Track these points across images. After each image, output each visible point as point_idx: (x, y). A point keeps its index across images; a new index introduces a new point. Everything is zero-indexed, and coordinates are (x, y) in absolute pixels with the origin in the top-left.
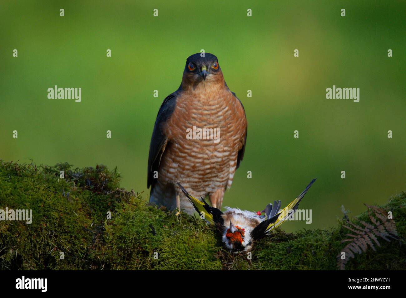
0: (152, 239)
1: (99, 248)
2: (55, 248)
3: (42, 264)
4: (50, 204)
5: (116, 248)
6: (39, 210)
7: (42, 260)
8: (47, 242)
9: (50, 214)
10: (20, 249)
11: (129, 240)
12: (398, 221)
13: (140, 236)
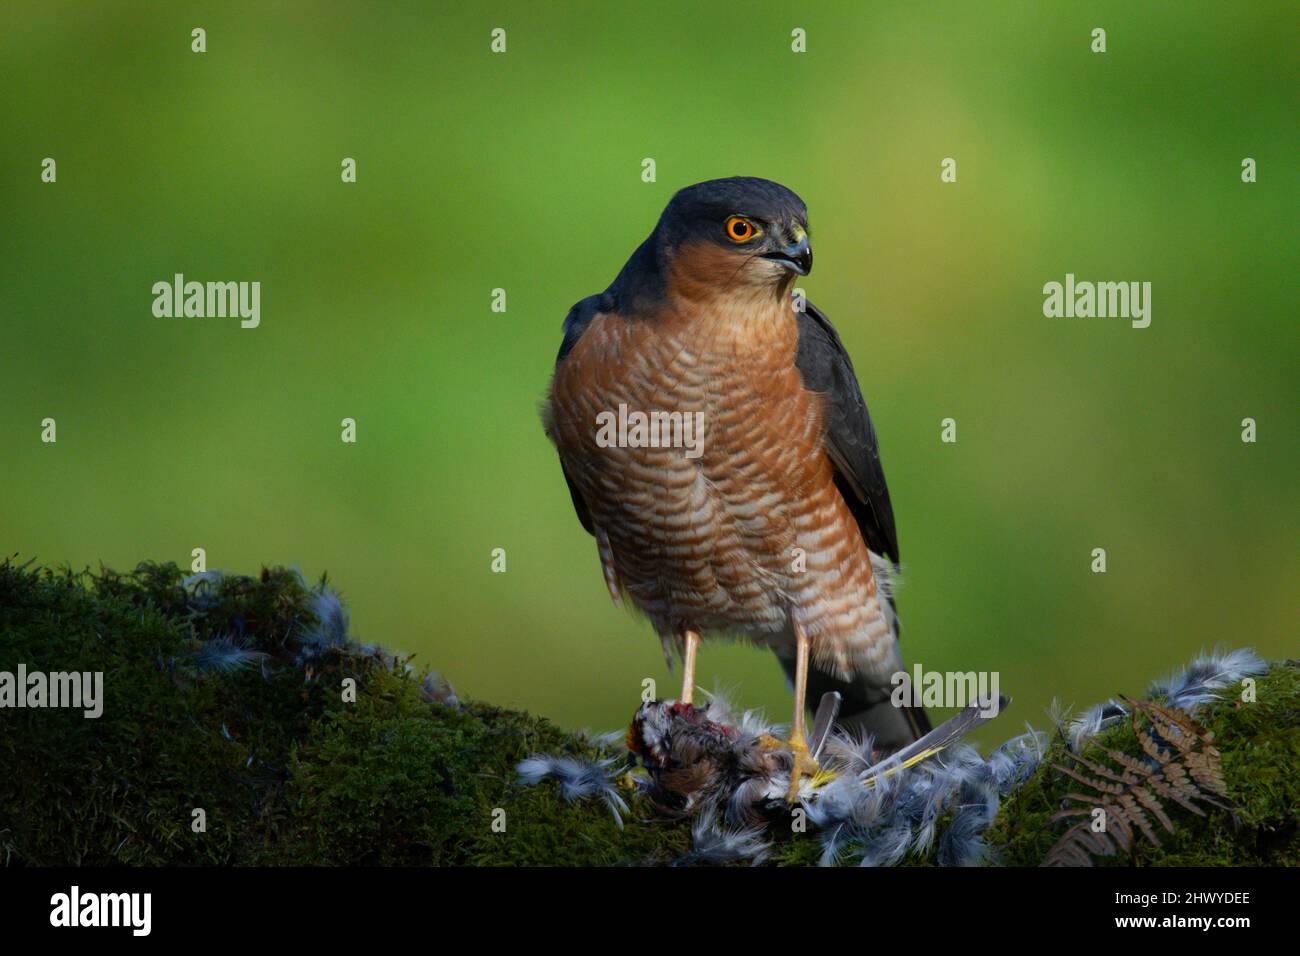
0: (442, 808)
2: (133, 837)
5: (328, 835)
8: (107, 817)
10: (20, 838)
11: (370, 809)
12: (1230, 749)
13: (402, 797)
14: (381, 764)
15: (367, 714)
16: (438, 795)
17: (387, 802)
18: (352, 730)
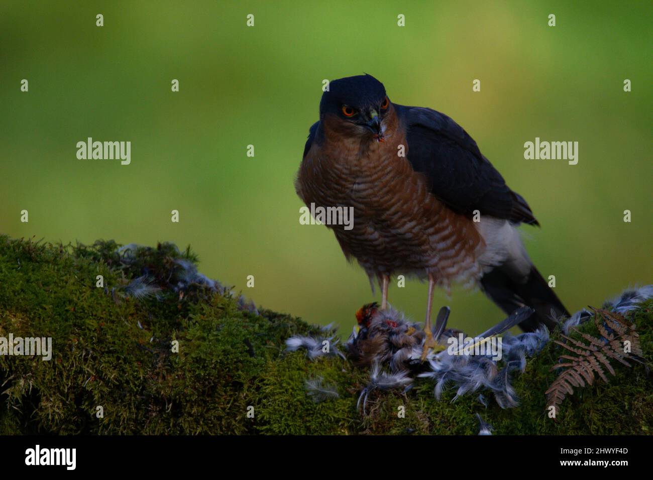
0: (248, 363)
1: (164, 378)
2: (93, 378)
3: (72, 402)
4: (85, 306)
5: (191, 376)
6: (67, 316)
7: (72, 396)
8: (80, 367)
9: (84, 322)
10: (37, 378)
11: (212, 363)
12: (644, 333)
13: (228, 357)
14: (218, 340)
15: (210, 316)
16: (246, 356)
17: (220, 360)
18: (203, 324)
